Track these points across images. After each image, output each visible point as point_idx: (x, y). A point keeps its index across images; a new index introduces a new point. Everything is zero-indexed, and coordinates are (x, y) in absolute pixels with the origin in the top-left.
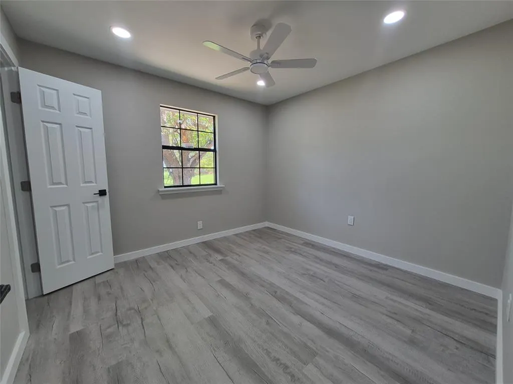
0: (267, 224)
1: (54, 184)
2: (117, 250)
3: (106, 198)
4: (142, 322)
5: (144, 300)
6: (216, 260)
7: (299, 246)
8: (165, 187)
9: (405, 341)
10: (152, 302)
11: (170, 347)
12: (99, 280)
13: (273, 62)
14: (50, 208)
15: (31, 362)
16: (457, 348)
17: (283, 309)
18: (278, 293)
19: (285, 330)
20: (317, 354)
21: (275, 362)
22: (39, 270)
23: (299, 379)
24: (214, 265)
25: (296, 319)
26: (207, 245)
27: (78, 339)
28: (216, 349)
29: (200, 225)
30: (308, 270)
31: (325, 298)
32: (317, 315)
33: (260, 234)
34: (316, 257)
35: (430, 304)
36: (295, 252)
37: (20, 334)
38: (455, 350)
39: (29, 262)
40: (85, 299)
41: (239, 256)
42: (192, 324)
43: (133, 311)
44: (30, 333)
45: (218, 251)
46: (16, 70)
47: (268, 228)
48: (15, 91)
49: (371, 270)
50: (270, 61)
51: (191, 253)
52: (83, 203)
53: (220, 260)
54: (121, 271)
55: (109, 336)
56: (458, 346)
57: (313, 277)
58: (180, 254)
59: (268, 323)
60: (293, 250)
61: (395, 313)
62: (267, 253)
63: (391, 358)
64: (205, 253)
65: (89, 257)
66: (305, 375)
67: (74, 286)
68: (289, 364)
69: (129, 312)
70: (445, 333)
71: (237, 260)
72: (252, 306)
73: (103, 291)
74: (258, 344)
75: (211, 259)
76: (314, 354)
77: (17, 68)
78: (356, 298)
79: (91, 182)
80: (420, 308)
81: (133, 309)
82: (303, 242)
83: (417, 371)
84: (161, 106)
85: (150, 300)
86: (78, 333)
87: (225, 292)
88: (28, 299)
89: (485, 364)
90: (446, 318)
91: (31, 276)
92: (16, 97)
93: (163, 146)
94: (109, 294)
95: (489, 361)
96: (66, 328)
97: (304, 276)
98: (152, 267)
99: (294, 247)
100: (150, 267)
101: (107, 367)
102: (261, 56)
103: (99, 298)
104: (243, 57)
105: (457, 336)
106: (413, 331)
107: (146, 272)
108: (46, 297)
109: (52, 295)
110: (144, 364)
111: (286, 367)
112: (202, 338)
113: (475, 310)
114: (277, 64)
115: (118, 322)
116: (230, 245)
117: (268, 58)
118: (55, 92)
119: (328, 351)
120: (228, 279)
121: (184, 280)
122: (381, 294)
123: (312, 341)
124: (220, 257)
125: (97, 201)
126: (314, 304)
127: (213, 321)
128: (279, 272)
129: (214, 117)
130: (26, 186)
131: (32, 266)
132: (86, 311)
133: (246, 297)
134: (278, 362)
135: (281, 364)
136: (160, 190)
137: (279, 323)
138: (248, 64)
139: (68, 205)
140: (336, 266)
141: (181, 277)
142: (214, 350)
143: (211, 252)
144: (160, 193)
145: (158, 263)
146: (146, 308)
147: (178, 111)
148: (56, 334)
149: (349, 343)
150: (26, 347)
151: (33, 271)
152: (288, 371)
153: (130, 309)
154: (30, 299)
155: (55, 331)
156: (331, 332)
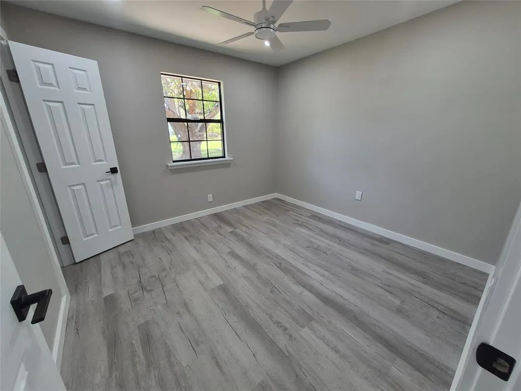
0: (276, 195)
1: (67, 164)
2: (134, 222)
3: (118, 175)
4: (163, 289)
5: (164, 269)
6: (226, 232)
7: (307, 219)
8: (174, 162)
9: (393, 311)
10: (171, 271)
11: (188, 310)
12: (121, 249)
13: (280, 25)
14: (68, 188)
15: (76, 319)
16: (438, 317)
17: (286, 280)
18: (283, 265)
19: (287, 298)
20: (313, 319)
21: (276, 325)
22: (68, 243)
23: (295, 339)
24: (225, 237)
25: (298, 289)
26: (217, 216)
27: (111, 302)
28: (226, 312)
29: (210, 198)
30: (312, 242)
31: (325, 270)
32: (317, 285)
33: (268, 206)
34: (322, 231)
35: (424, 278)
36: (301, 225)
37: (63, 298)
38: (437, 319)
39: (58, 236)
40: (112, 267)
41: (248, 228)
42: (206, 290)
43: (154, 279)
44: (71, 295)
45: (228, 223)
46: (6, 44)
47: (277, 199)
48: (11, 68)
49: (373, 244)
50: (277, 25)
51: (203, 225)
52: (98, 181)
53: (230, 232)
54: (141, 242)
55: (136, 300)
56: (441, 316)
57: (317, 250)
58: (193, 226)
59: (272, 292)
60: (300, 223)
61: (389, 286)
62: (275, 225)
63: (378, 324)
64: (216, 225)
65: (110, 230)
66: (301, 336)
67: (101, 255)
68: (288, 326)
69: (151, 280)
70: (431, 304)
71: (247, 233)
72: (259, 277)
73: (127, 260)
74: (263, 309)
75: (222, 231)
76: (310, 319)
77: (7, 41)
78: (354, 270)
79: (101, 161)
80: (413, 282)
81: (155, 277)
82: (310, 215)
83: (398, 335)
84: (162, 74)
85: (168, 269)
86: (111, 296)
87: (235, 263)
88: (63, 267)
89: (460, 331)
90: (435, 291)
91: (62, 247)
92: (13, 75)
93: (167, 118)
94: (132, 263)
95: (464, 329)
96: (100, 293)
97: (309, 249)
98: (168, 238)
99: (301, 220)
100: (167, 238)
101: (138, 324)
102: (267, 20)
103: (124, 267)
104: (245, 21)
105: (441, 307)
106: (402, 302)
107: (163, 242)
108: (78, 265)
109: (84, 263)
110: (167, 323)
111: (285, 329)
112: (215, 303)
113: (465, 283)
114: (285, 27)
115: (143, 288)
116: (241, 217)
117: (274, 22)
118: (50, 66)
119: (322, 317)
120: (237, 251)
121: (197, 251)
122: (379, 267)
123: (310, 308)
124: (230, 230)
125: (110, 179)
126: (315, 276)
127: (224, 289)
128: (284, 244)
129: (219, 83)
130: (42, 167)
131: (62, 239)
132: (114, 278)
133: (252, 268)
134: (279, 325)
135: (282, 326)
136: (169, 165)
137: (281, 291)
138: (253, 29)
139: (84, 184)
140: (340, 239)
141: (195, 248)
142: (225, 312)
143: (222, 225)
144: (170, 168)
145: (173, 234)
146: (165, 276)
147: (181, 78)
148: (92, 297)
149: (342, 310)
150: (70, 307)
151: (63, 244)
152: (287, 332)
153: (152, 277)
154: (66, 267)
155: (91, 294)
156: (328, 301)
